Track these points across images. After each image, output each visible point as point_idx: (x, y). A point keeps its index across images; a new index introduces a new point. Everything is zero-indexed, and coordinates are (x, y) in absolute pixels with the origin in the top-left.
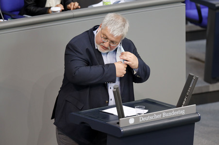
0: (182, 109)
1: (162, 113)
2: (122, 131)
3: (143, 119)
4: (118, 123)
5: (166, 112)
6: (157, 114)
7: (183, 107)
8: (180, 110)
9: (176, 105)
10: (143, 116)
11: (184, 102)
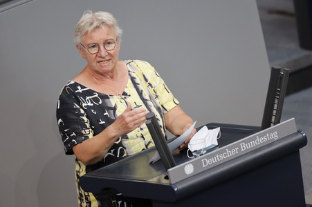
0: (272, 131)
1: (238, 145)
2: (176, 189)
3: (208, 162)
4: (167, 178)
5: (246, 142)
6: (230, 149)
7: (273, 127)
8: (270, 132)
9: (259, 124)
10: (208, 158)
11: (274, 117)
